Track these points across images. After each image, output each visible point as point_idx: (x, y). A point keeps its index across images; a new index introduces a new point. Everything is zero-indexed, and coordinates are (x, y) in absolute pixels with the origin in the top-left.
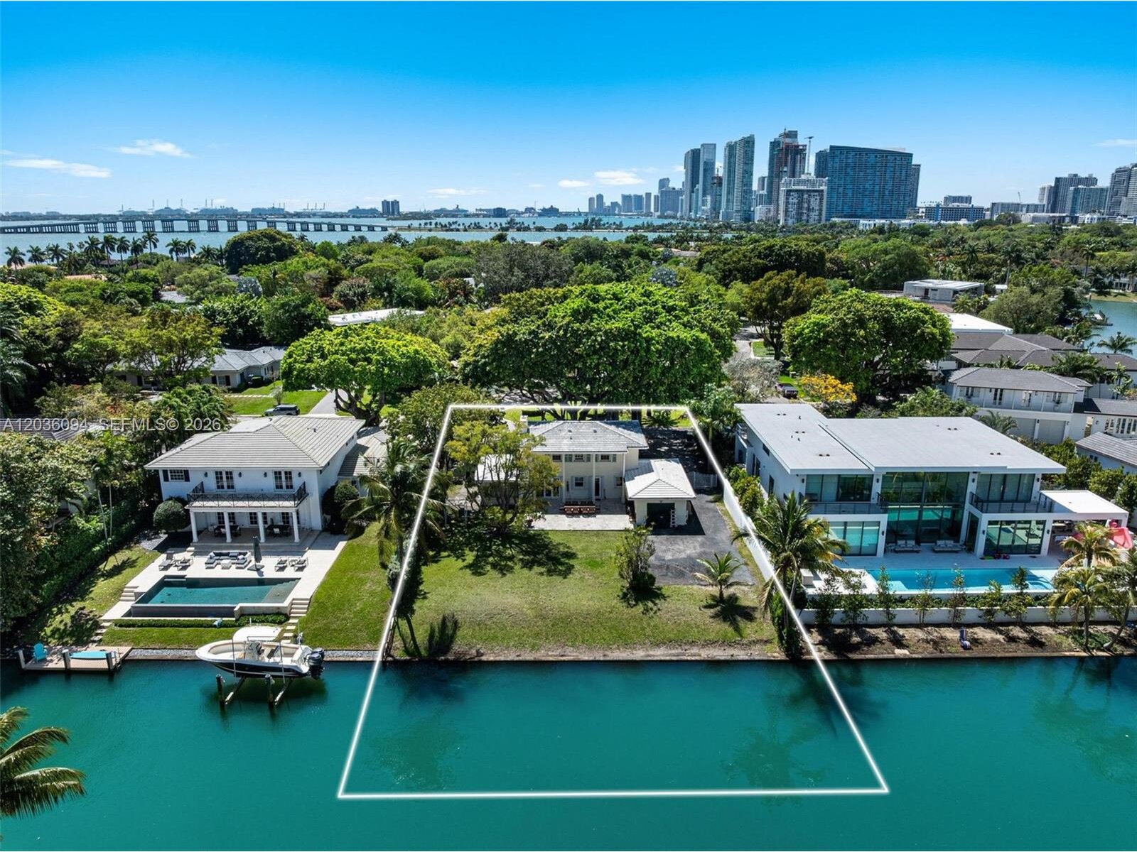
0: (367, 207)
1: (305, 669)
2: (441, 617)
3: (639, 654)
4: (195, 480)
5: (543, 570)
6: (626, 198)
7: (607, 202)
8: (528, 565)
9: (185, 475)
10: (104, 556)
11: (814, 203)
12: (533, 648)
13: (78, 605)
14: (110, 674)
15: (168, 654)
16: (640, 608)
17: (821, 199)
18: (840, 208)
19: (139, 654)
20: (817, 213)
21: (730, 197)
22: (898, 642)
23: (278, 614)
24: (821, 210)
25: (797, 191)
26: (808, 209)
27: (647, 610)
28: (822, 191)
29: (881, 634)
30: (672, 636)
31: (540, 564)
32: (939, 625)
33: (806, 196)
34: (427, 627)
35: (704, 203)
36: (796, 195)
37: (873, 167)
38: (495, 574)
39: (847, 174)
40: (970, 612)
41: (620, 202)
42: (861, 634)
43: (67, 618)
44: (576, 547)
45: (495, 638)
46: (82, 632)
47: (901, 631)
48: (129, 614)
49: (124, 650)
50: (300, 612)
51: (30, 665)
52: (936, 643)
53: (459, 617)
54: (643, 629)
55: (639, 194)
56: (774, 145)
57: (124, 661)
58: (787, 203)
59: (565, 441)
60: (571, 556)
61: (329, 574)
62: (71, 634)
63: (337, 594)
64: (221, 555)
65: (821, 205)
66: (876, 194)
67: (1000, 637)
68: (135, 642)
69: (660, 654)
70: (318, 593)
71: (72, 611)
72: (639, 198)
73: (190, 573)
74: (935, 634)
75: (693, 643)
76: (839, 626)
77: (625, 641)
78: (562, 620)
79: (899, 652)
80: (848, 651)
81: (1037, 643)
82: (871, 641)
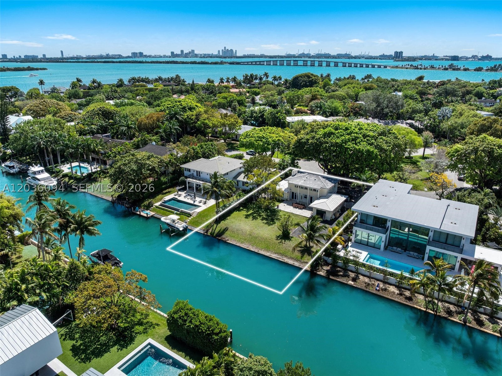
0: (388, 54)
1: (181, 229)
2: (225, 227)
3: (267, 254)
4: (192, 172)
5: (266, 222)
8: (264, 219)
9: (189, 170)
10: (165, 189)
12: (242, 243)
13: (151, 200)
14: (147, 218)
15: (158, 216)
16: (280, 241)
19: (156, 216)
22: (355, 279)
23: (189, 214)
27: (281, 243)
29: (352, 275)
30: (281, 252)
31: (267, 220)
34: (220, 228)
38: (251, 219)
40: (392, 279)
42: (345, 272)
43: (148, 202)
45: (234, 237)
46: (148, 207)
47: (360, 277)
48: (160, 205)
49: (153, 213)
50: (194, 215)
51: (134, 212)
52: (369, 285)
53: (229, 229)
54: (275, 247)
57: (152, 216)
59: (302, 181)
60: (278, 219)
62: (147, 207)
63: (206, 213)
64: (189, 195)
67: (397, 292)
68: (157, 212)
69: (274, 256)
70: (202, 211)
71: (150, 201)
73: (179, 198)
75: (286, 256)
76: (340, 267)
77: (267, 249)
78: (256, 238)
79: (351, 282)
80: (333, 276)
81: (410, 299)
82: (346, 276)
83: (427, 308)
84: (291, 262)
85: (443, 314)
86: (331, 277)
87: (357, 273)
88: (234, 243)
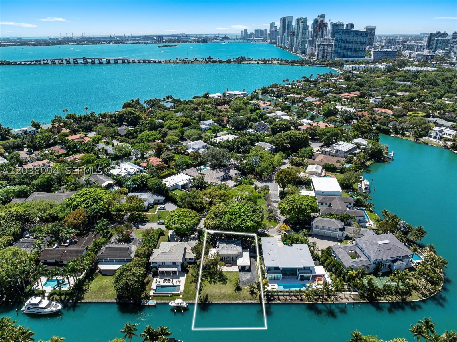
1: (186, 306)
2: (205, 294)
3: (237, 302)
4: (158, 264)
5: (222, 283)
6: (257, 31)
7: (249, 32)
8: (219, 281)
9: (156, 263)
11: (329, 50)
12: (220, 300)
15: (163, 302)
16: (238, 293)
17: (332, 48)
18: (339, 54)
19: (158, 302)
20: (330, 54)
21: (298, 41)
22: (279, 299)
23: (179, 294)
24: (332, 53)
25: (322, 45)
26: (327, 52)
27: (239, 293)
28: (333, 45)
29: (277, 297)
30: (242, 298)
31: (221, 281)
32: (287, 296)
33: (326, 47)
34: (203, 296)
35: (288, 39)
36: (322, 46)
37: (353, 37)
38: (213, 284)
39: (342, 40)
41: (254, 32)
42: (273, 297)
43: (144, 295)
44: (228, 276)
45: (214, 299)
47: (280, 297)
48: (154, 294)
49: (156, 301)
50: (182, 293)
52: (285, 300)
53: (208, 295)
54: (238, 297)
55: (262, 29)
56: (316, 21)
57: (157, 304)
58: (318, 50)
60: (226, 279)
61: (185, 284)
62: (146, 298)
63: (187, 289)
64: (165, 280)
65: (332, 51)
66: (353, 48)
67: (296, 299)
68: (157, 299)
69: (240, 302)
70: (184, 289)
71: (144, 293)
72: (262, 31)
73: (161, 284)
74: (286, 297)
75: (246, 300)
76: (270, 296)
77: (235, 299)
78: (225, 295)
79: (279, 302)
80: (270, 301)
81: (301, 300)
82: (275, 299)
83: (309, 302)
84: (249, 302)
85: (314, 302)
86: (270, 303)
87: (278, 296)
88: (217, 303)
